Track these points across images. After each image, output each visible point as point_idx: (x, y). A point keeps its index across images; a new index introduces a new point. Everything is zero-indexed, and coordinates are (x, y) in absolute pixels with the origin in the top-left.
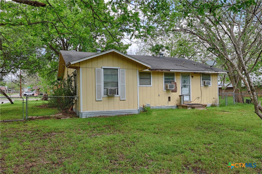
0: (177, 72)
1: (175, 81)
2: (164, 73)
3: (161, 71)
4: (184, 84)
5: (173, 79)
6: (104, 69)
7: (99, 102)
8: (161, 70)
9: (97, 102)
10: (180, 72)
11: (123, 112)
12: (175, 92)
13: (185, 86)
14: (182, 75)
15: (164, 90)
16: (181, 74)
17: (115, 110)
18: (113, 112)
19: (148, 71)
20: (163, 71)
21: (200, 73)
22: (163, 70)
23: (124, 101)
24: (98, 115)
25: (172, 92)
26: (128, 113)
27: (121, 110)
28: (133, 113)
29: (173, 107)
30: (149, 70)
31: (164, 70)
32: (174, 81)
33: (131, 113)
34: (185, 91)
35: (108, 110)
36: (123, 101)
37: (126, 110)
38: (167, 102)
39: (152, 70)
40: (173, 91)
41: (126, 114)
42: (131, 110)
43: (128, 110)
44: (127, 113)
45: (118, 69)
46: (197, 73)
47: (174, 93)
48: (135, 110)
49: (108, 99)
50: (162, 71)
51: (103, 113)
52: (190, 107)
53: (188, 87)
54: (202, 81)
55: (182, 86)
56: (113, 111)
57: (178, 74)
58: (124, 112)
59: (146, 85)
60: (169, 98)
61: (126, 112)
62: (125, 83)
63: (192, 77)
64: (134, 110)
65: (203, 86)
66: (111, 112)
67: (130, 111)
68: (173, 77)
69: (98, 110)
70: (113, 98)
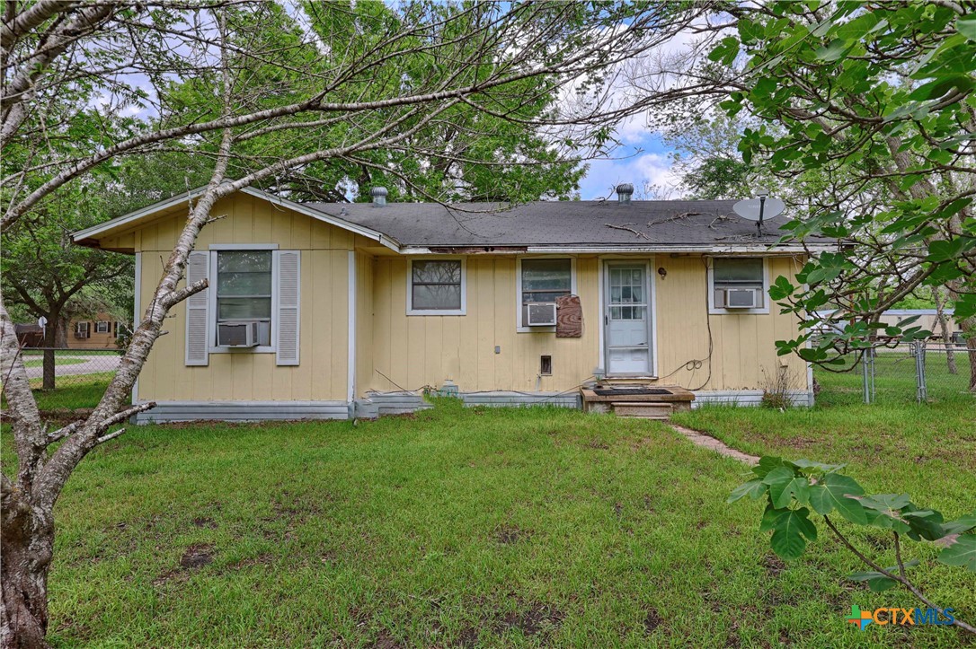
0: (580, 257)
1: (574, 293)
2: (519, 263)
3: (485, 252)
4: (622, 305)
5: (568, 283)
6: (219, 251)
7: (196, 369)
8: (486, 249)
9: (190, 369)
10: (596, 256)
11: (285, 409)
12: (572, 337)
13: (627, 313)
14: (609, 266)
15: (521, 329)
16: (604, 261)
17: (253, 403)
18: (246, 409)
19: (428, 255)
20: (495, 252)
21: (704, 254)
22: (493, 249)
23: (294, 369)
24: (191, 418)
25: (557, 337)
26: (308, 416)
27: (277, 404)
28: (327, 417)
29: (567, 400)
30: (430, 252)
31: (500, 248)
32: (570, 292)
33: (317, 417)
34: (628, 331)
35: (228, 401)
36: (288, 369)
37: (299, 403)
38: (535, 378)
39: (445, 251)
40: (564, 335)
41: (299, 417)
42: (319, 403)
43: (304, 403)
44: (303, 416)
45: (271, 251)
46: (688, 254)
47: (568, 342)
48: (335, 403)
49: (232, 362)
50: (490, 252)
51: (210, 410)
52: (600, 402)
53: (641, 318)
54: (715, 289)
55: (607, 314)
56: (248, 406)
57: (588, 262)
58: (291, 409)
59: (439, 308)
60: (546, 362)
61: (298, 409)
62: (298, 303)
63: (662, 272)
64: (330, 403)
65: (723, 311)
66: (240, 410)
67: (316, 409)
68: (567, 277)
69: (192, 400)
70: (251, 356)
